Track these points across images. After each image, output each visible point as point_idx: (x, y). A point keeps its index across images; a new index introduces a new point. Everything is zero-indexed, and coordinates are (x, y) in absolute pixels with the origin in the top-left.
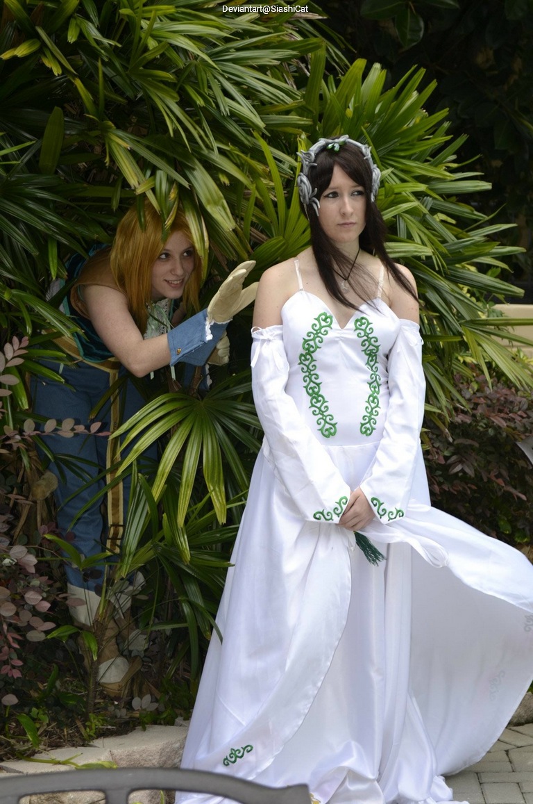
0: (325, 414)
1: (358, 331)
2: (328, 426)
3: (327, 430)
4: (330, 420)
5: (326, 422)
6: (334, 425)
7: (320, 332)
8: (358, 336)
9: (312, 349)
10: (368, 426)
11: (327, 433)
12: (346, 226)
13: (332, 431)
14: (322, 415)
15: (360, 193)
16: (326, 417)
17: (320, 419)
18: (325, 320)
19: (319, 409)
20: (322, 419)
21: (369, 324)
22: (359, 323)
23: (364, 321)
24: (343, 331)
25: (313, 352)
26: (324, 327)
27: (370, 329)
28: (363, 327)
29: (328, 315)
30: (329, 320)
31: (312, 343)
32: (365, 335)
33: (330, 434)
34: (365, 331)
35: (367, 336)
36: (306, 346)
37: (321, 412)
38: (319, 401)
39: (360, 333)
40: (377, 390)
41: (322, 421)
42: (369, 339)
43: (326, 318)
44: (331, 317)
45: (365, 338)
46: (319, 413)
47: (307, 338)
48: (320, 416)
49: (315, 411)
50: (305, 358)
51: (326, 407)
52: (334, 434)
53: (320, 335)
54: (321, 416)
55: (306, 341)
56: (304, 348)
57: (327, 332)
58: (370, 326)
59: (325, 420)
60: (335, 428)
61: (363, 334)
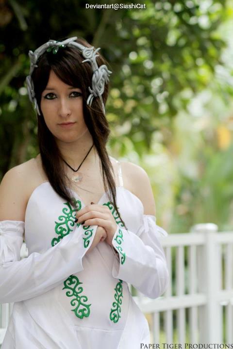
0: (78, 294)
2: (81, 307)
3: (80, 311)
4: (84, 301)
5: (80, 303)
6: (88, 306)
7: (71, 216)
9: (64, 233)
10: (116, 312)
11: (80, 314)
12: (65, 126)
13: (86, 312)
14: (77, 296)
15: (77, 95)
16: (80, 298)
19: (74, 290)
20: (77, 300)
23: (111, 206)
25: (66, 235)
26: (74, 211)
29: (76, 200)
30: (78, 204)
31: (64, 226)
33: (83, 315)
36: (59, 230)
37: (75, 294)
41: (75, 301)
46: (73, 294)
47: (59, 222)
49: (69, 292)
51: (80, 288)
52: (87, 316)
53: (71, 218)
54: (75, 297)
55: (58, 225)
56: (57, 232)
59: (79, 301)
60: (89, 309)
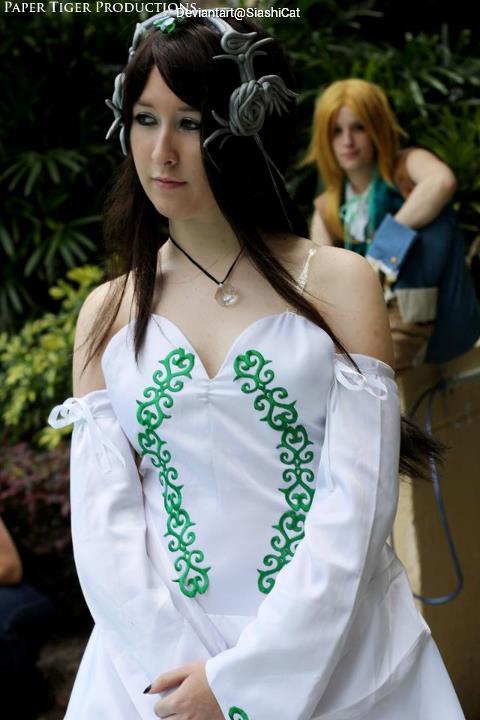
0: (188, 548)
1: (244, 381)
2: (193, 574)
3: (191, 581)
4: (198, 561)
5: (190, 566)
6: (204, 572)
7: (168, 387)
8: (244, 390)
9: (153, 422)
11: (190, 589)
13: (201, 584)
14: (184, 550)
16: (190, 554)
17: (181, 558)
18: (178, 363)
19: (180, 538)
20: (184, 558)
21: (264, 363)
22: (243, 364)
23: (253, 358)
24: (214, 383)
25: (156, 426)
26: (175, 375)
27: (266, 374)
28: (253, 371)
29: (186, 352)
30: (187, 362)
31: (152, 409)
32: (257, 387)
33: (197, 590)
34: (256, 378)
35: (263, 389)
36: (144, 417)
37: (183, 546)
38: (180, 523)
39: (247, 384)
40: (305, 502)
41: (182, 562)
42: (267, 394)
43: (182, 359)
44: (192, 358)
45: (259, 392)
46: (179, 548)
47: (144, 400)
48: (180, 553)
49: (173, 543)
50: (149, 440)
51: (191, 534)
52: (204, 590)
53: (167, 391)
54: (182, 554)
55: (143, 406)
56: (141, 420)
57: (181, 385)
58: (266, 368)
59: (188, 562)
60: (206, 577)
61: (253, 384)
